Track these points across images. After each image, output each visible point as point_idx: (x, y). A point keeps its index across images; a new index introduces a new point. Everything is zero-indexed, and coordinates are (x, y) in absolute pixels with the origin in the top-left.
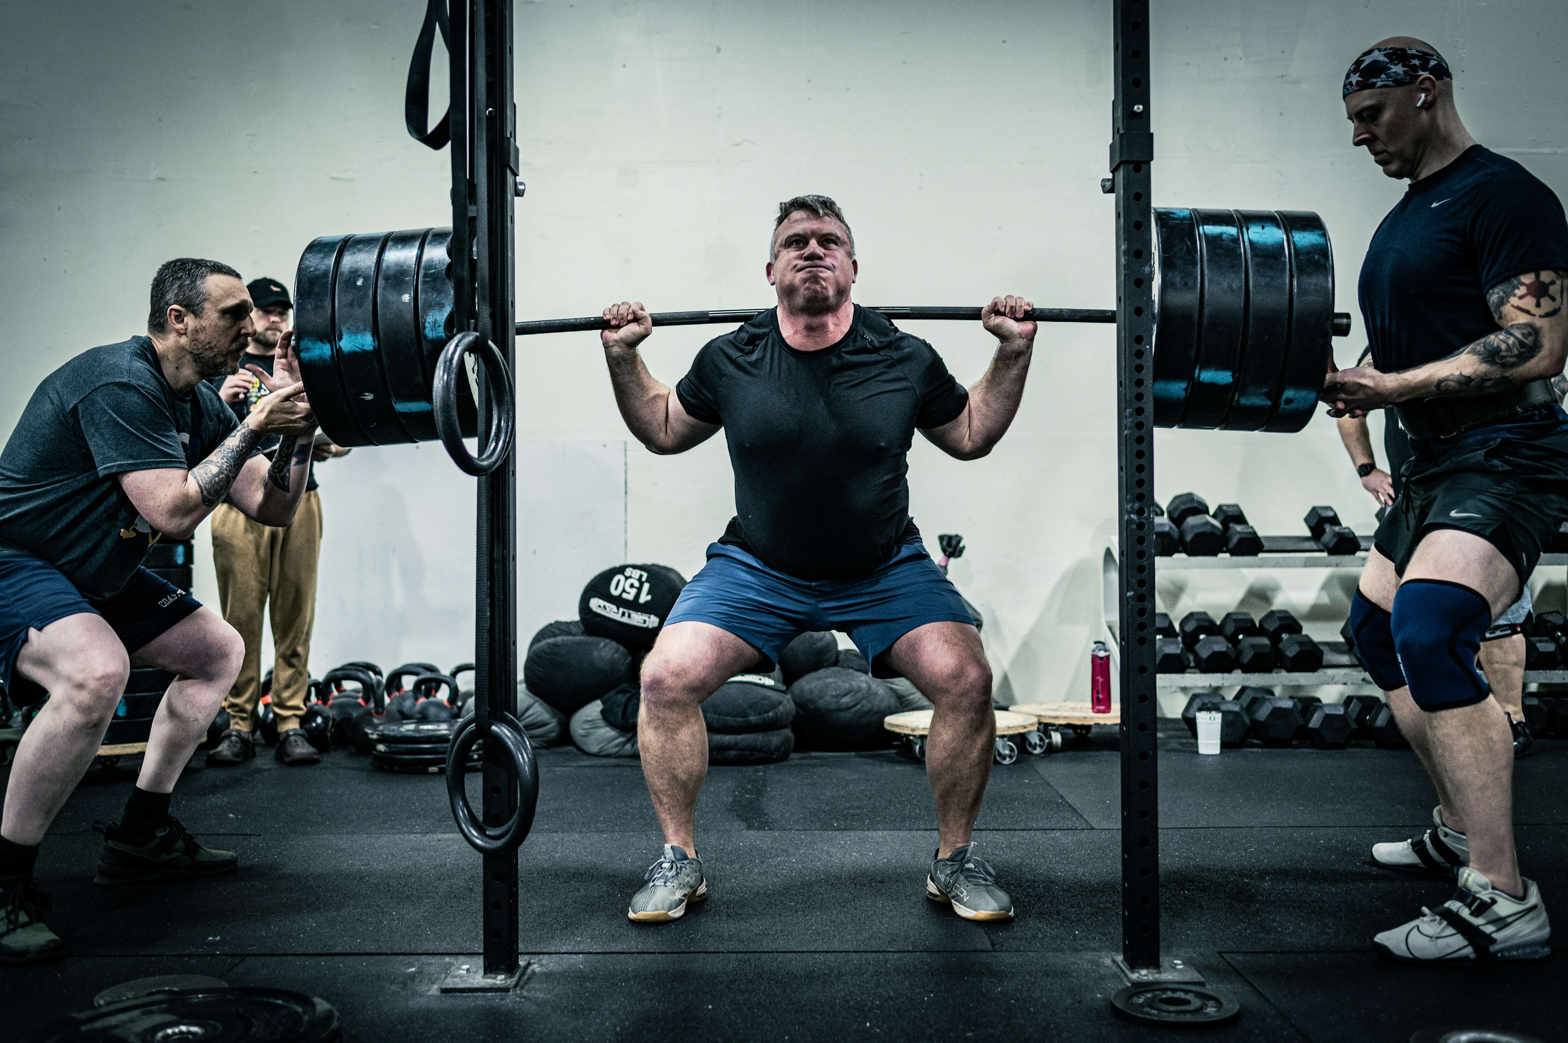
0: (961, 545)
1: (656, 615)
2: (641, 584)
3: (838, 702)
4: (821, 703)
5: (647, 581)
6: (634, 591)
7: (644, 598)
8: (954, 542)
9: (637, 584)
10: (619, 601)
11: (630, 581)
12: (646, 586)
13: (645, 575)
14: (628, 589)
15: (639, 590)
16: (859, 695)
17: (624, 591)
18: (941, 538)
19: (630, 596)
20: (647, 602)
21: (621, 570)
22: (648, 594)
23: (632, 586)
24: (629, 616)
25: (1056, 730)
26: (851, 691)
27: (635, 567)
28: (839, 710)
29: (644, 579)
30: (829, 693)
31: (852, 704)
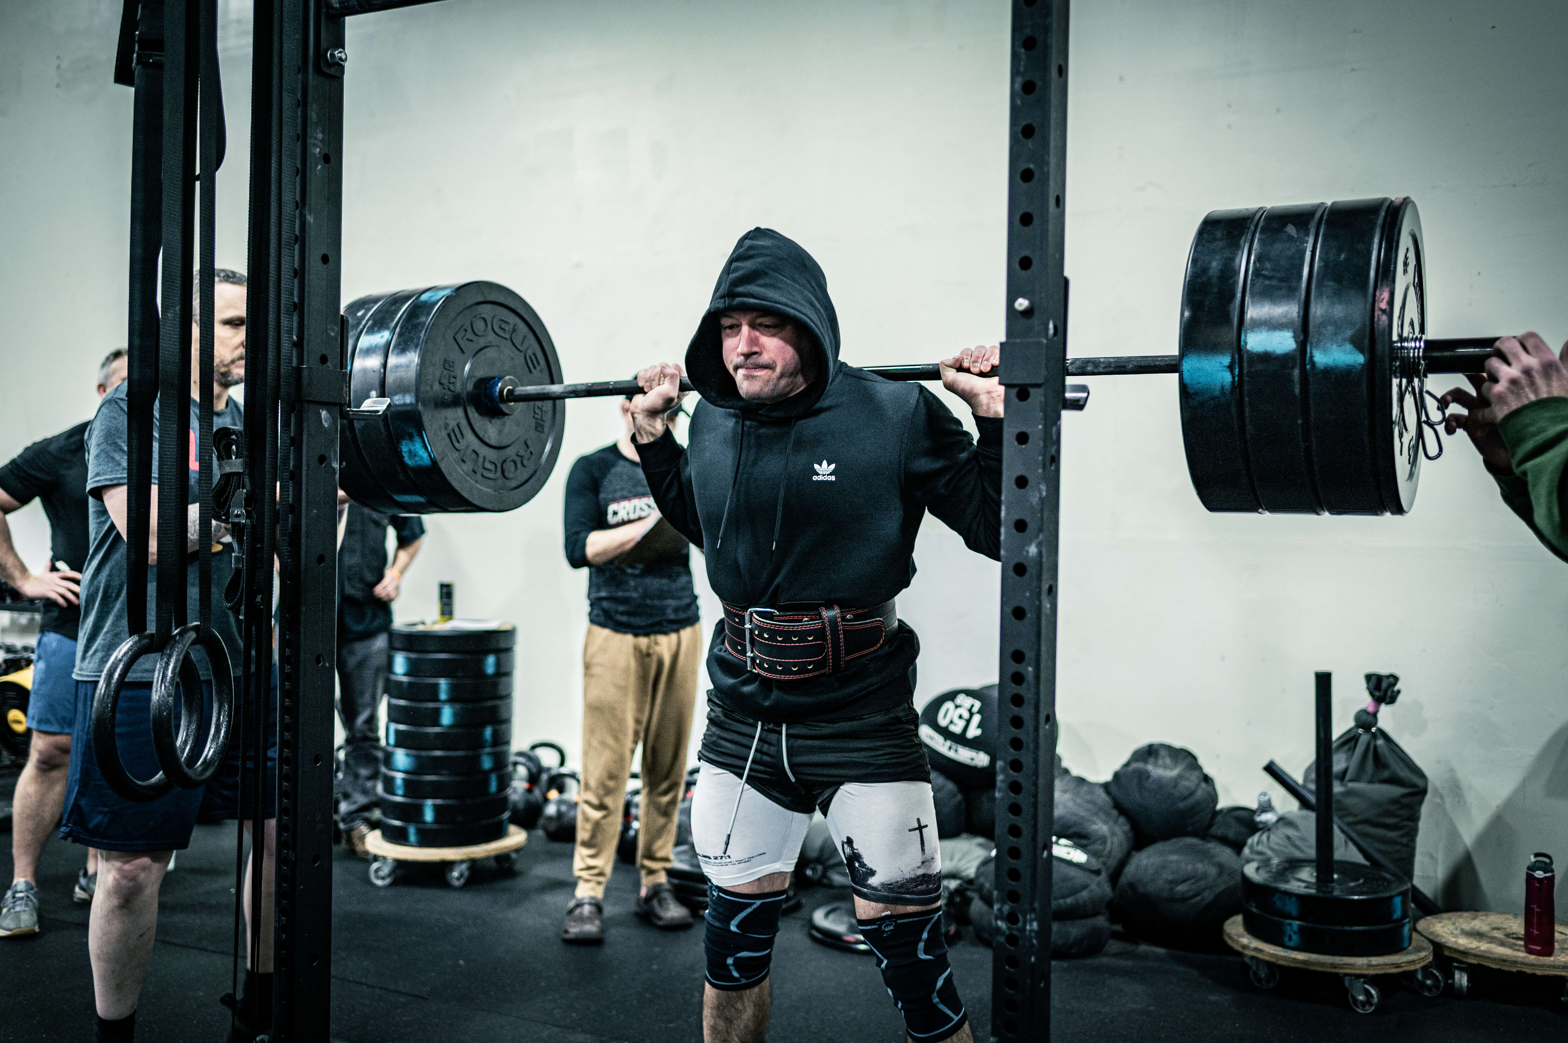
0: (1396, 688)
1: (987, 752)
2: (971, 714)
3: (1171, 889)
4: (1152, 888)
5: (979, 712)
6: (961, 724)
7: (974, 732)
8: (1384, 685)
9: (966, 715)
10: (945, 733)
11: (960, 711)
12: (977, 719)
13: (977, 705)
14: (956, 720)
15: (968, 722)
16: (1202, 884)
17: (951, 722)
18: (1369, 677)
19: (957, 729)
20: (976, 738)
21: (951, 696)
22: (979, 727)
23: (961, 717)
24: (956, 751)
25: (1461, 969)
26: (1193, 877)
27: (969, 693)
28: (1173, 899)
29: (975, 709)
30: (1164, 876)
31: (1191, 893)
